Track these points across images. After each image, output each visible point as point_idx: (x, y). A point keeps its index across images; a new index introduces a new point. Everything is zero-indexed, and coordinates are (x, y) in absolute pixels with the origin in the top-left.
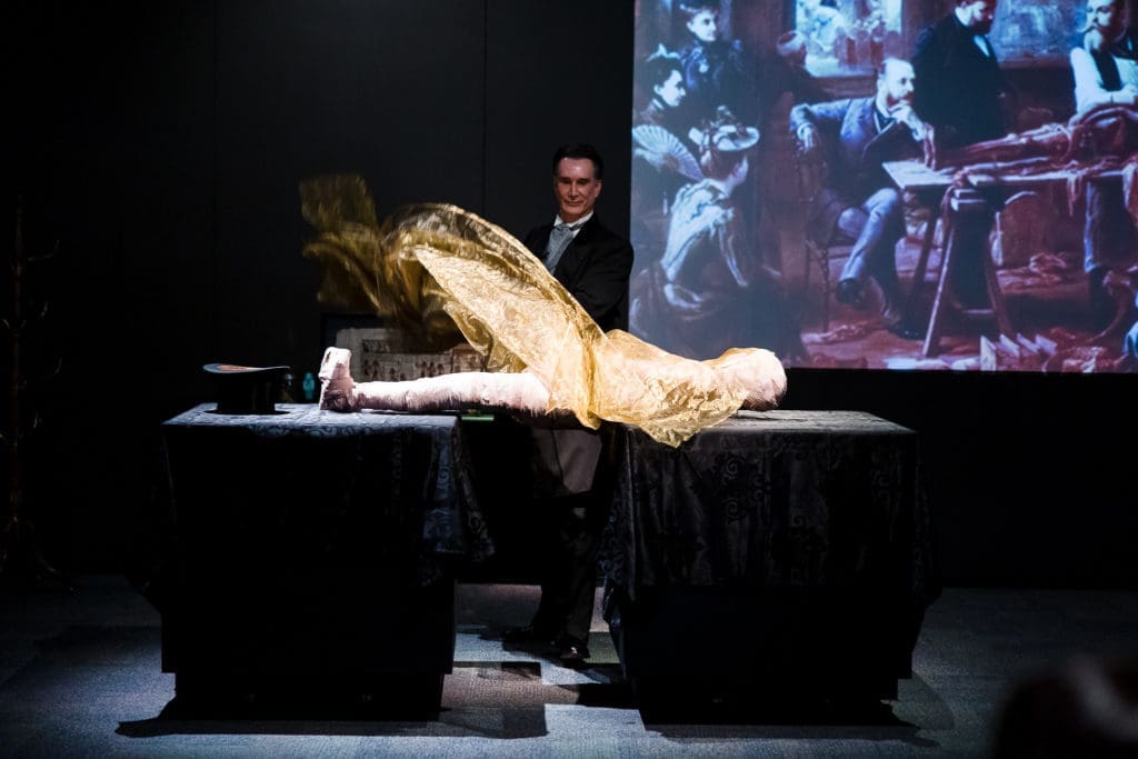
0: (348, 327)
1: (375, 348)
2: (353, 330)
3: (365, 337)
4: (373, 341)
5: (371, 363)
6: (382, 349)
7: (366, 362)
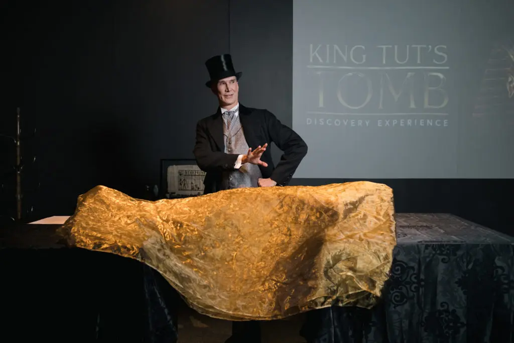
0: (172, 165)
1: (184, 174)
2: (174, 166)
3: (179, 169)
4: (183, 171)
5: (182, 180)
6: (187, 174)
7: (181, 180)
